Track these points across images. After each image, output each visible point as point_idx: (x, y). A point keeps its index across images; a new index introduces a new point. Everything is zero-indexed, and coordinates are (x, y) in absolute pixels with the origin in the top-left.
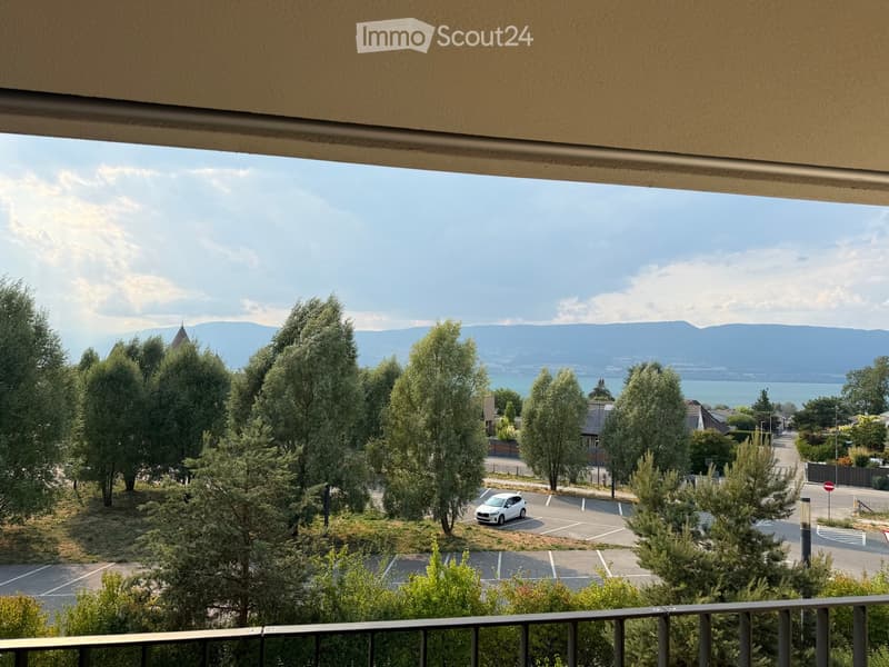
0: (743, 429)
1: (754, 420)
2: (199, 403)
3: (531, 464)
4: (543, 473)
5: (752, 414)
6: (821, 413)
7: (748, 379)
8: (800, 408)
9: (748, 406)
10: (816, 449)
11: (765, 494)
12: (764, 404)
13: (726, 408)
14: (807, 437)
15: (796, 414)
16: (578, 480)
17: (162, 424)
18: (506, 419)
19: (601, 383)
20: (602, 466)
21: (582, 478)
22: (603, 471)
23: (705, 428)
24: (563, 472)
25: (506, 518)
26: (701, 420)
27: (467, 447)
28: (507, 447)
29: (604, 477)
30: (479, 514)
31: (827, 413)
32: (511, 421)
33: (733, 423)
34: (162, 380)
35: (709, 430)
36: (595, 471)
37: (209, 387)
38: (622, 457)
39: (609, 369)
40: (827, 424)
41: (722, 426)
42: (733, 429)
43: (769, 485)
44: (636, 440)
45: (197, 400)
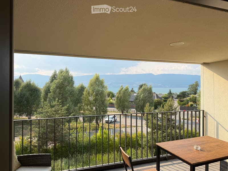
0: (166, 99)
1: (168, 97)
2: (32, 96)
3: (117, 109)
4: (120, 111)
5: (167, 95)
6: (183, 95)
7: (166, 87)
8: (178, 94)
9: (167, 94)
10: (182, 103)
11: (172, 110)
12: (170, 93)
13: (161, 94)
14: (180, 100)
15: (177, 95)
16: (128, 112)
17: (21, 102)
18: (110, 98)
19: (132, 89)
20: (134, 108)
21: (129, 111)
22: (134, 110)
23: (157, 98)
24: (125, 110)
25: (112, 121)
26: (156, 97)
27: (103, 105)
28: (111, 105)
29: (134, 111)
30: (106, 121)
31: (184, 95)
32: (111, 99)
33: (163, 98)
34: (21, 90)
35: (158, 99)
36: (132, 110)
37: (34, 92)
38: (138, 106)
39: (134, 85)
40: (184, 97)
41: (161, 98)
42: (163, 99)
43: (173, 108)
44: (142, 101)
45: (31, 95)
